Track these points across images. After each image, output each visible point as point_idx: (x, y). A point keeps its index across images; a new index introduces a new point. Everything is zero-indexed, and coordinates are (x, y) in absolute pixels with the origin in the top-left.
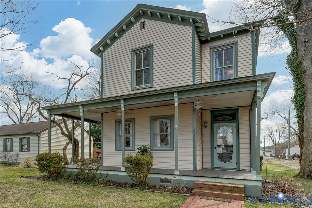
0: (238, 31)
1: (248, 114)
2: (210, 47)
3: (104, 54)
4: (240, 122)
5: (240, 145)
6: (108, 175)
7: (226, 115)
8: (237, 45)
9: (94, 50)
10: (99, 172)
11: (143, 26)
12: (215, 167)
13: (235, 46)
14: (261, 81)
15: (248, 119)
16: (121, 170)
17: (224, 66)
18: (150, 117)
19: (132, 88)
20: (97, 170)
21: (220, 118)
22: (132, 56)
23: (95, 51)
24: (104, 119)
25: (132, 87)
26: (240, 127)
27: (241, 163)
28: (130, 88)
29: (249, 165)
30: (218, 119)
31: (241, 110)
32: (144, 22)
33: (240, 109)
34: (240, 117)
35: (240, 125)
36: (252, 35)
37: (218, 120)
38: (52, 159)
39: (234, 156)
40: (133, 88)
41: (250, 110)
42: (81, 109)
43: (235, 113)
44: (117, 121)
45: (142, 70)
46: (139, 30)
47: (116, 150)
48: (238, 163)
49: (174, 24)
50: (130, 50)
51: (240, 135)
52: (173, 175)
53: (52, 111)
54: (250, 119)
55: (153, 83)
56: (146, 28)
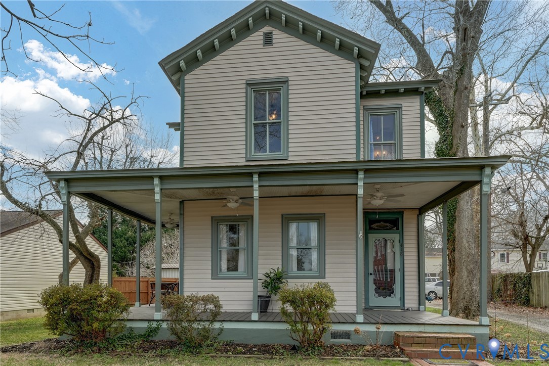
0: (405, 89)
1: (415, 221)
2: (364, 107)
3: (186, 77)
4: (405, 234)
5: (405, 270)
6: (222, 330)
7: (385, 221)
8: (402, 111)
9: (166, 64)
10: (217, 325)
11: (268, 40)
12: (370, 305)
13: (398, 112)
14: (490, 168)
15: (415, 229)
16: (252, 319)
17: (383, 142)
18: (282, 215)
19: (246, 155)
20: (212, 322)
21: (376, 224)
22: (246, 93)
23: (169, 66)
24: (186, 214)
25: (246, 153)
26: (405, 242)
27: (406, 297)
28: (244, 155)
29: (417, 301)
30: (373, 226)
31: (406, 215)
32: (271, 33)
33: (405, 213)
34: (405, 225)
35: (405, 238)
36: (420, 100)
37: (375, 229)
38: (96, 299)
39: (397, 287)
40: (248, 157)
41: (418, 215)
42: (157, 185)
43: (398, 219)
44: (215, 220)
45: (266, 123)
46: (261, 46)
47: (212, 279)
48: (402, 299)
49: (325, 51)
50: (244, 82)
51: (405, 254)
52: (354, 323)
53: (72, 184)
54: (418, 229)
55: (288, 152)
56: (275, 45)
